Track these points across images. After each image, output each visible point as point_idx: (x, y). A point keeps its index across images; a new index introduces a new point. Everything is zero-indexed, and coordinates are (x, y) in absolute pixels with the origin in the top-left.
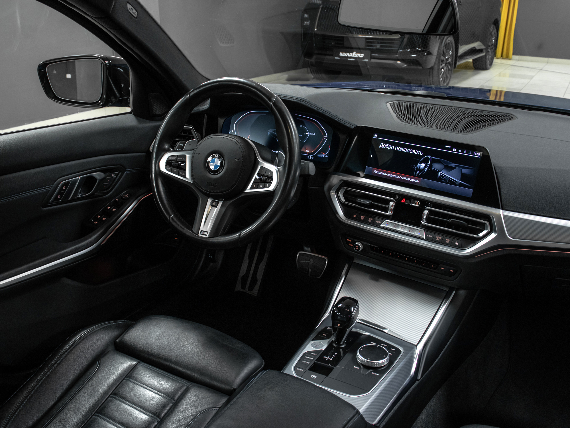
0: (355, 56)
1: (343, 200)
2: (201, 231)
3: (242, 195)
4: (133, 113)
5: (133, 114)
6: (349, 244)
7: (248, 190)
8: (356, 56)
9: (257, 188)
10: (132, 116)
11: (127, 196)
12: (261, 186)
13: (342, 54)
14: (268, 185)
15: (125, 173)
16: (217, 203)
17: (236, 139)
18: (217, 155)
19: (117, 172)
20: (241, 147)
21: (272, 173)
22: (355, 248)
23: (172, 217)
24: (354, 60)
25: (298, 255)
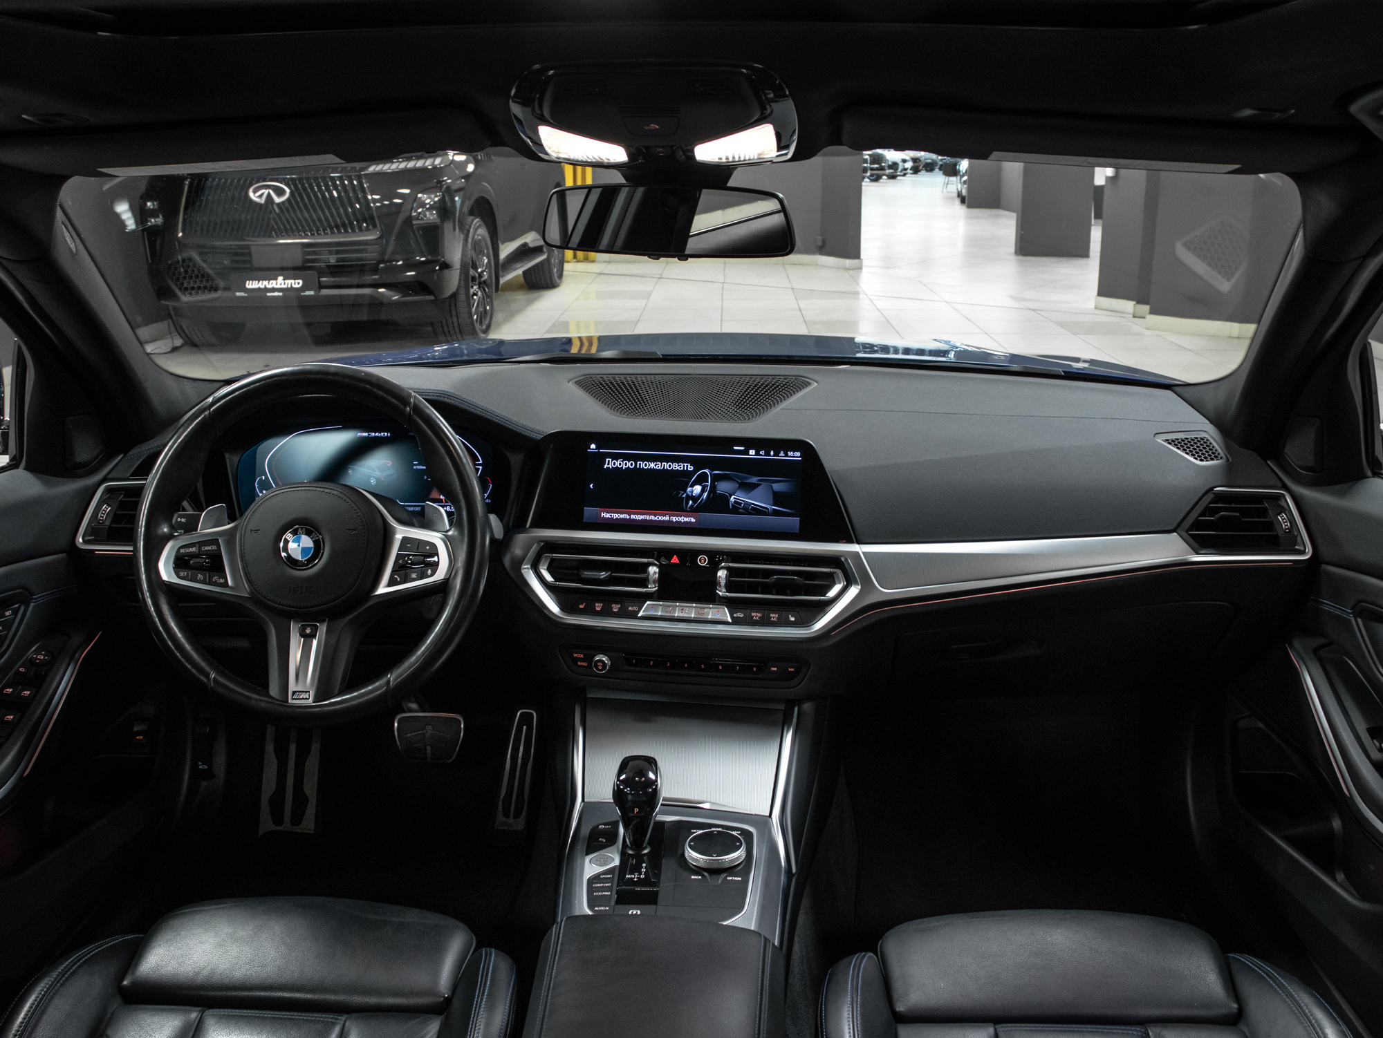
0: (283, 286)
1: (549, 578)
2: (294, 693)
3: (371, 603)
4: (23, 464)
5: (27, 468)
6: (579, 663)
7: (382, 589)
8: (285, 286)
9: (405, 582)
10: (20, 473)
11: (44, 657)
12: (414, 575)
13: (251, 285)
14: (429, 571)
15: (32, 604)
16: (314, 628)
17: (337, 489)
18: (302, 528)
19: (17, 606)
20: (353, 505)
21: (433, 546)
22: (596, 667)
23: (214, 678)
24: (281, 294)
25: (396, 725)
